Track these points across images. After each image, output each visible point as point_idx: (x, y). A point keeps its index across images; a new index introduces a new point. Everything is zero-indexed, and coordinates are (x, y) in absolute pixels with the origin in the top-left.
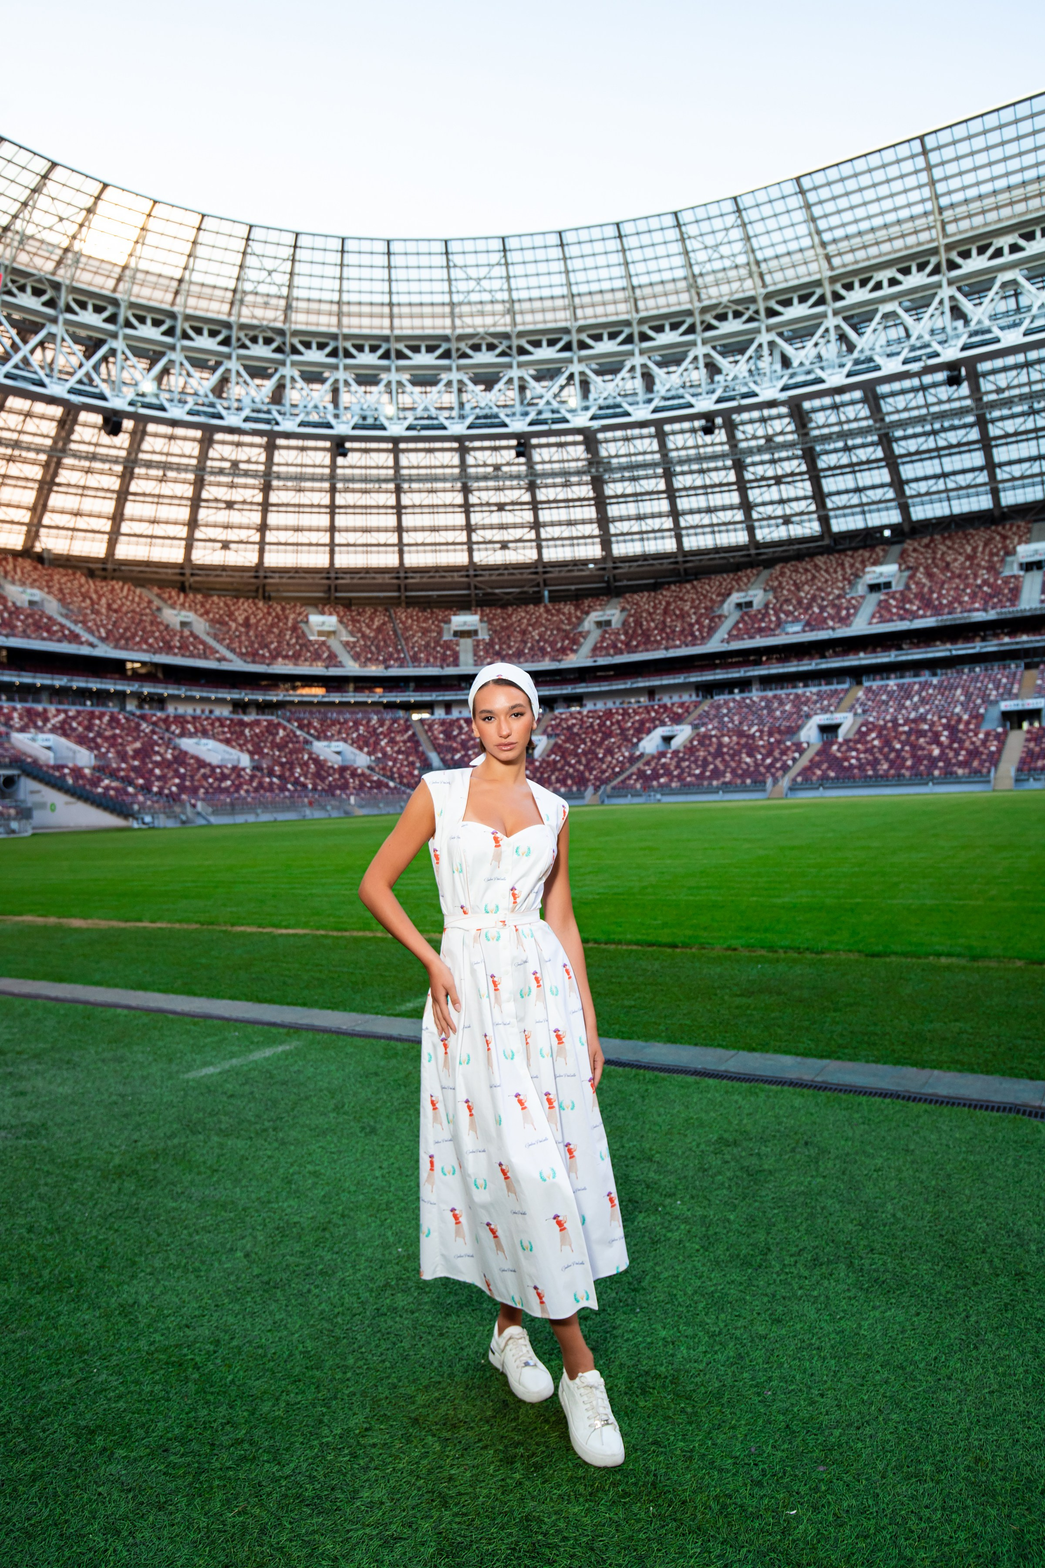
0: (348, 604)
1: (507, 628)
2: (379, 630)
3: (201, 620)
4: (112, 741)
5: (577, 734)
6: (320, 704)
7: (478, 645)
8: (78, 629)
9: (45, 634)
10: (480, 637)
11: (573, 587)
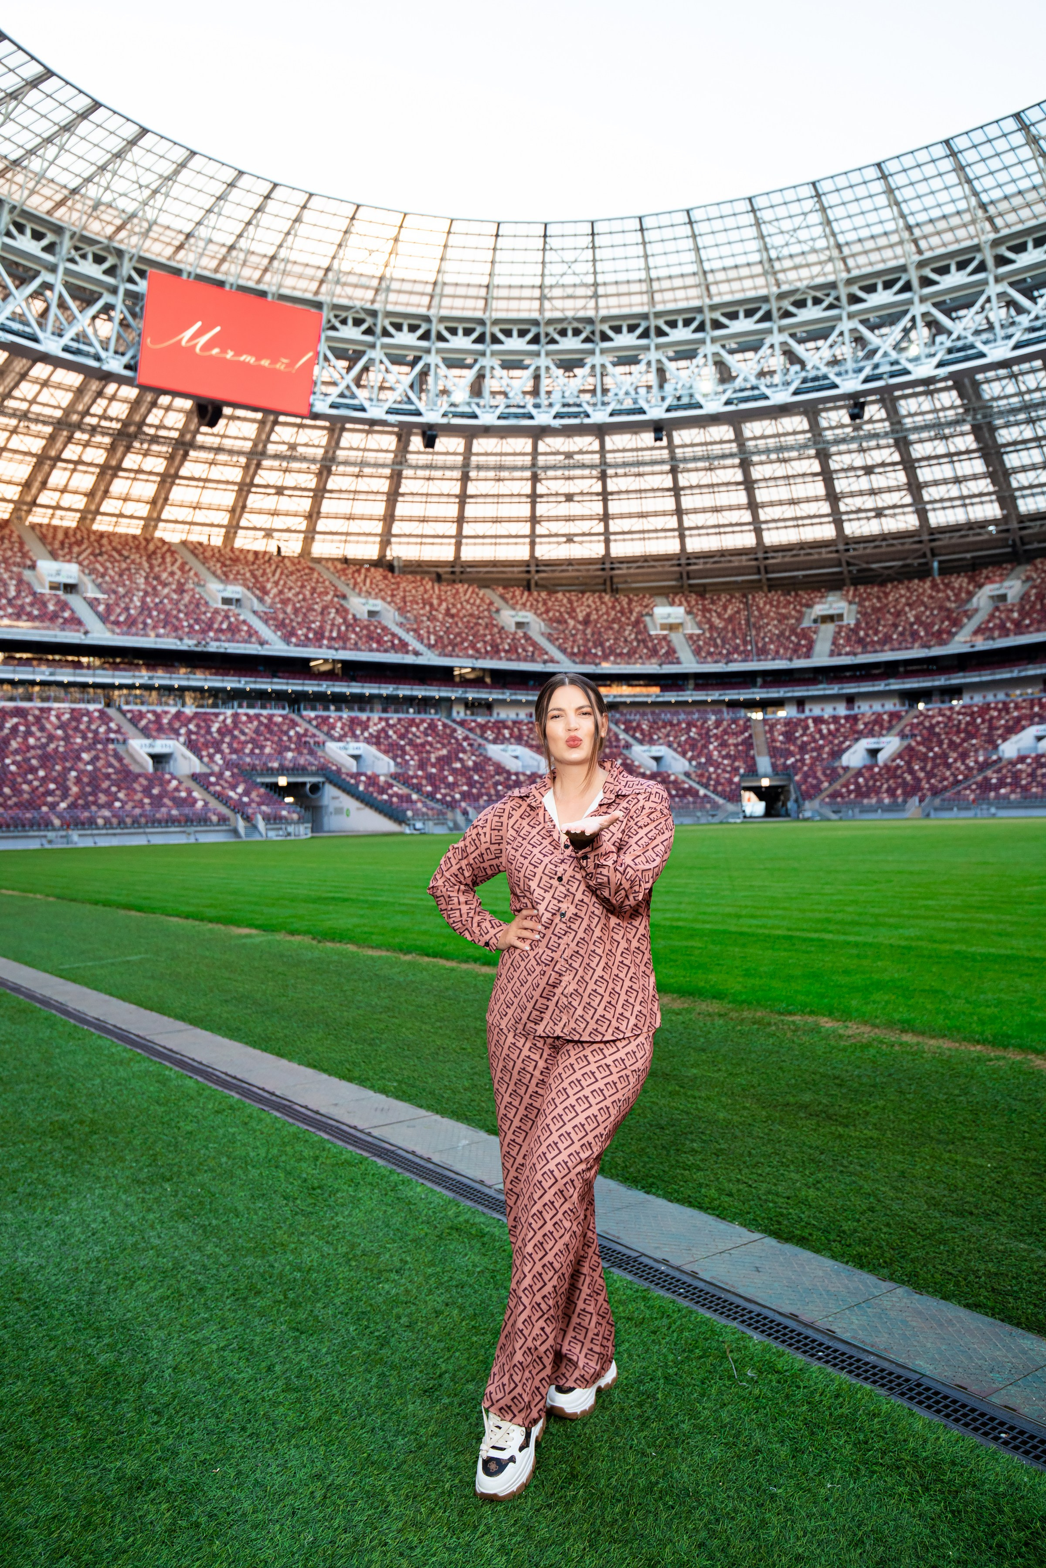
0: (701, 592)
1: (879, 610)
2: (730, 619)
3: (538, 620)
4: (419, 749)
5: (939, 734)
6: (655, 704)
7: (839, 633)
8: (409, 638)
9: (375, 646)
10: (845, 622)
11: (968, 555)
